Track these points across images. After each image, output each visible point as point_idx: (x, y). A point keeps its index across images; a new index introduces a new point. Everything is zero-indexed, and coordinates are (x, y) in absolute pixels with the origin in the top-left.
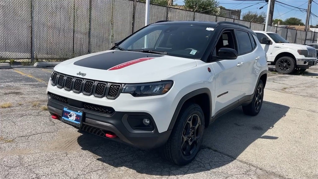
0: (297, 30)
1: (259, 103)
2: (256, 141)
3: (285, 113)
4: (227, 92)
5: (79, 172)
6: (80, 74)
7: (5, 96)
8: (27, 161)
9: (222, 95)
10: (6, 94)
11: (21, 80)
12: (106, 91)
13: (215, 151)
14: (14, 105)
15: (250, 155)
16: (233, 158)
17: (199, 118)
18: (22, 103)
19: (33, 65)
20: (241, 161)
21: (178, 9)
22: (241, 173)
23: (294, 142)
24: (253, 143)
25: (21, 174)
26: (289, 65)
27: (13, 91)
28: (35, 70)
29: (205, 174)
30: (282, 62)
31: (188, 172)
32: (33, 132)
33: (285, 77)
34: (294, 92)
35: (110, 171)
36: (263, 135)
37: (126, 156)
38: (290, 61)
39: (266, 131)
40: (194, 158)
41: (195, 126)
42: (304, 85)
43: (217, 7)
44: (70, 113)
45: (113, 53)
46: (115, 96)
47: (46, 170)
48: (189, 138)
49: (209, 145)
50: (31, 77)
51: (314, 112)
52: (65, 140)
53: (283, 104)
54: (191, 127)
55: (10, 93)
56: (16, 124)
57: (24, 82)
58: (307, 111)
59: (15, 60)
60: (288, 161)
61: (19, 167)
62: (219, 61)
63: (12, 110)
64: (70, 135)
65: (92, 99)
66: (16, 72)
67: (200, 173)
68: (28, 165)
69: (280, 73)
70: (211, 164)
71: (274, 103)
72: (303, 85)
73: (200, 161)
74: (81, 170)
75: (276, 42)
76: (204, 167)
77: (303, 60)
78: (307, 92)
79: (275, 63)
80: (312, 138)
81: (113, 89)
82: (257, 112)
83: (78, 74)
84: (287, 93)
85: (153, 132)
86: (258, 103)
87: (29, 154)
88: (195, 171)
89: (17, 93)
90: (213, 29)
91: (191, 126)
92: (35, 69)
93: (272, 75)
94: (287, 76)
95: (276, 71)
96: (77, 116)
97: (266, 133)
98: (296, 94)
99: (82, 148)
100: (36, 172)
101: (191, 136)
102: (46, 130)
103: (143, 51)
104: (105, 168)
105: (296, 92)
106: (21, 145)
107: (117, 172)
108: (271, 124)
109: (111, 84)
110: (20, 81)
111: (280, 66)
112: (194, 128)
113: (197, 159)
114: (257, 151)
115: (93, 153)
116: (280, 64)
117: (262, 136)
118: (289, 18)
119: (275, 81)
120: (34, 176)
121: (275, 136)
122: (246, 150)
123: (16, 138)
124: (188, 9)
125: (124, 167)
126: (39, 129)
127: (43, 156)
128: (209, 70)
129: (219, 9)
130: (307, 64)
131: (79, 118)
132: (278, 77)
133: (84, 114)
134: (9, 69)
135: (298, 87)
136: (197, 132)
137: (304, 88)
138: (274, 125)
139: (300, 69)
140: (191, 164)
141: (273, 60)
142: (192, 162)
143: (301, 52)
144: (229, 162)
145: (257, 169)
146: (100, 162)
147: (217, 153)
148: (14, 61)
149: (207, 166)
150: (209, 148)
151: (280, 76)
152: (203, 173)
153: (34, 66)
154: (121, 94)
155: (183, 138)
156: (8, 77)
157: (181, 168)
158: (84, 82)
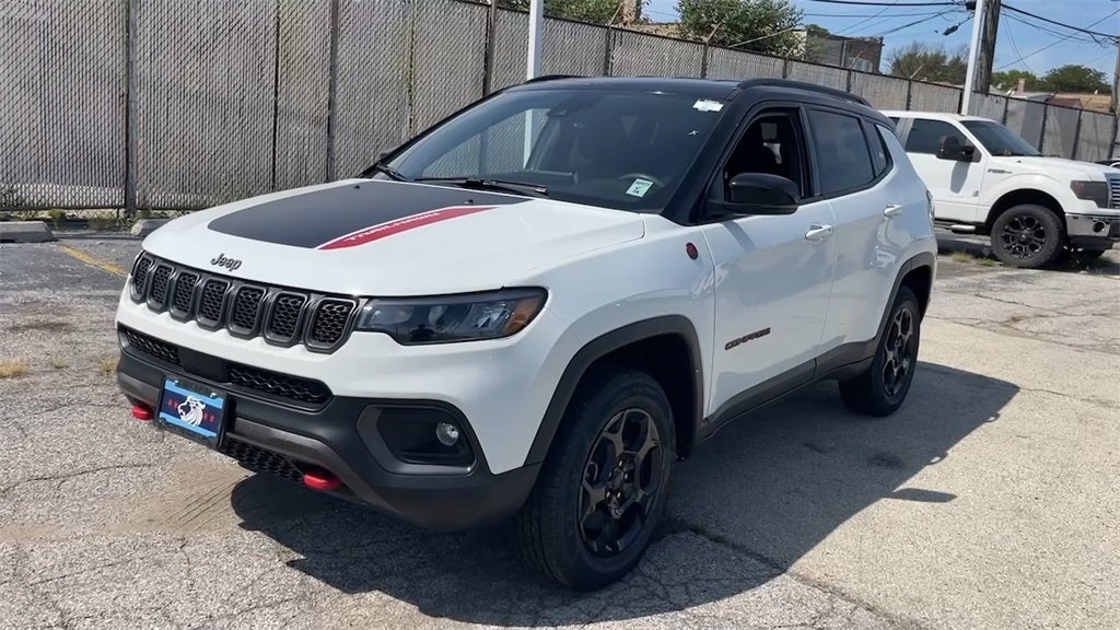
0: (1081, 110)
1: (901, 370)
2: (872, 508)
3: (1000, 408)
4: (767, 331)
5: (213, 608)
6: (221, 261)
7: (12, 335)
8: (40, 564)
9: (744, 340)
10: (15, 329)
11: (79, 280)
12: (303, 321)
13: (718, 540)
14: (36, 369)
15: (840, 558)
16: (776, 567)
17: (651, 421)
18: (66, 363)
19: (130, 228)
20: (804, 580)
21: (647, 34)
22: (796, 622)
23: (1010, 514)
24: (859, 513)
25: (11, 611)
26: (1041, 234)
27: (42, 318)
28: (131, 246)
29: (665, 623)
30: (1015, 225)
31: (605, 614)
32: (83, 465)
33: (1025, 280)
34: (1048, 333)
35: (324, 605)
36: (901, 487)
37: (392, 553)
38: (1042, 221)
39: (915, 470)
40: (635, 563)
41: (638, 450)
42: (1089, 308)
43: (797, 28)
44: (185, 398)
45: (357, 191)
46: (334, 341)
47: (100, 599)
48: (614, 493)
49: (699, 522)
50: (115, 270)
51: (1106, 404)
52: (187, 493)
53: (998, 377)
54: (618, 455)
55: (28, 327)
56: (26, 435)
57: (89, 288)
58: (1083, 400)
59: (70, 213)
60: (974, 580)
61: (7, 584)
62: (735, 221)
63: (26, 384)
64: (210, 477)
65: (256, 352)
66: (65, 254)
67: (646, 618)
68: (39, 579)
69: (1006, 264)
70: (692, 588)
71: (967, 370)
72: (1083, 308)
73: (655, 574)
74: (222, 601)
75: (995, 152)
76: (667, 596)
77: (1089, 216)
78: (1094, 334)
79: (990, 229)
80: (1081, 498)
81: (328, 316)
82: (893, 402)
83: (214, 262)
84: (1021, 334)
85: (469, 469)
86: (896, 370)
87: (52, 542)
88: (629, 611)
89: (54, 328)
90: (717, 107)
91: (620, 448)
92: (132, 242)
93: (976, 269)
94: (1033, 276)
95: (993, 257)
96: (208, 410)
97: (913, 479)
98: (1052, 338)
99: (241, 521)
100: (61, 606)
101: (622, 485)
102: (130, 456)
103: (464, 182)
104: (311, 594)
105: (1055, 333)
106: (32, 509)
107: (350, 608)
108: (937, 447)
109: (322, 298)
110: (75, 283)
111: (1006, 238)
112: (632, 457)
113: (648, 569)
114: (867, 544)
115: (278, 540)
116: (1006, 231)
117: (897, 489)
118: (1061, 66)
119: (982, 294)
120: (54, 618)
121: (948, 491)
122: (829, 539)
123: (18, 484)
124: (691, 36)
125: (377, 592)
126: (106, 455)
127: (97, 548)
128: (692, 251)
129: (805, 34)
130: (1105, 232)
131: (212, 418)
132: (998, 278)
133: (231, 403)
134: (44, 242)
135: (1064, 314)
136: (645, 473)
137: (1088, 318)
138: (949, 452)
139: (1080, 250)
140: (621, 586)
141: (982, 217)
142: (626, 578)
143: (1084, 190)
144: (760, 580)
145: (856, 608)
146: (296, 574)
147: (725, 549)
148: (63, 215)
149: (677, 593)
150: (697, 531)
151: (1006, 273)
152: (656, 618)
153: (132, 232)
154: (355, 332)
155: (586, 493)
156: (34, 271)
157: (582, 601)
158: (233, 289)
